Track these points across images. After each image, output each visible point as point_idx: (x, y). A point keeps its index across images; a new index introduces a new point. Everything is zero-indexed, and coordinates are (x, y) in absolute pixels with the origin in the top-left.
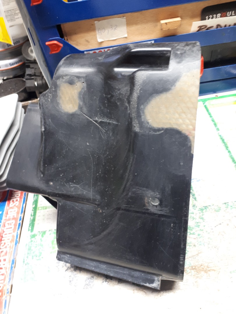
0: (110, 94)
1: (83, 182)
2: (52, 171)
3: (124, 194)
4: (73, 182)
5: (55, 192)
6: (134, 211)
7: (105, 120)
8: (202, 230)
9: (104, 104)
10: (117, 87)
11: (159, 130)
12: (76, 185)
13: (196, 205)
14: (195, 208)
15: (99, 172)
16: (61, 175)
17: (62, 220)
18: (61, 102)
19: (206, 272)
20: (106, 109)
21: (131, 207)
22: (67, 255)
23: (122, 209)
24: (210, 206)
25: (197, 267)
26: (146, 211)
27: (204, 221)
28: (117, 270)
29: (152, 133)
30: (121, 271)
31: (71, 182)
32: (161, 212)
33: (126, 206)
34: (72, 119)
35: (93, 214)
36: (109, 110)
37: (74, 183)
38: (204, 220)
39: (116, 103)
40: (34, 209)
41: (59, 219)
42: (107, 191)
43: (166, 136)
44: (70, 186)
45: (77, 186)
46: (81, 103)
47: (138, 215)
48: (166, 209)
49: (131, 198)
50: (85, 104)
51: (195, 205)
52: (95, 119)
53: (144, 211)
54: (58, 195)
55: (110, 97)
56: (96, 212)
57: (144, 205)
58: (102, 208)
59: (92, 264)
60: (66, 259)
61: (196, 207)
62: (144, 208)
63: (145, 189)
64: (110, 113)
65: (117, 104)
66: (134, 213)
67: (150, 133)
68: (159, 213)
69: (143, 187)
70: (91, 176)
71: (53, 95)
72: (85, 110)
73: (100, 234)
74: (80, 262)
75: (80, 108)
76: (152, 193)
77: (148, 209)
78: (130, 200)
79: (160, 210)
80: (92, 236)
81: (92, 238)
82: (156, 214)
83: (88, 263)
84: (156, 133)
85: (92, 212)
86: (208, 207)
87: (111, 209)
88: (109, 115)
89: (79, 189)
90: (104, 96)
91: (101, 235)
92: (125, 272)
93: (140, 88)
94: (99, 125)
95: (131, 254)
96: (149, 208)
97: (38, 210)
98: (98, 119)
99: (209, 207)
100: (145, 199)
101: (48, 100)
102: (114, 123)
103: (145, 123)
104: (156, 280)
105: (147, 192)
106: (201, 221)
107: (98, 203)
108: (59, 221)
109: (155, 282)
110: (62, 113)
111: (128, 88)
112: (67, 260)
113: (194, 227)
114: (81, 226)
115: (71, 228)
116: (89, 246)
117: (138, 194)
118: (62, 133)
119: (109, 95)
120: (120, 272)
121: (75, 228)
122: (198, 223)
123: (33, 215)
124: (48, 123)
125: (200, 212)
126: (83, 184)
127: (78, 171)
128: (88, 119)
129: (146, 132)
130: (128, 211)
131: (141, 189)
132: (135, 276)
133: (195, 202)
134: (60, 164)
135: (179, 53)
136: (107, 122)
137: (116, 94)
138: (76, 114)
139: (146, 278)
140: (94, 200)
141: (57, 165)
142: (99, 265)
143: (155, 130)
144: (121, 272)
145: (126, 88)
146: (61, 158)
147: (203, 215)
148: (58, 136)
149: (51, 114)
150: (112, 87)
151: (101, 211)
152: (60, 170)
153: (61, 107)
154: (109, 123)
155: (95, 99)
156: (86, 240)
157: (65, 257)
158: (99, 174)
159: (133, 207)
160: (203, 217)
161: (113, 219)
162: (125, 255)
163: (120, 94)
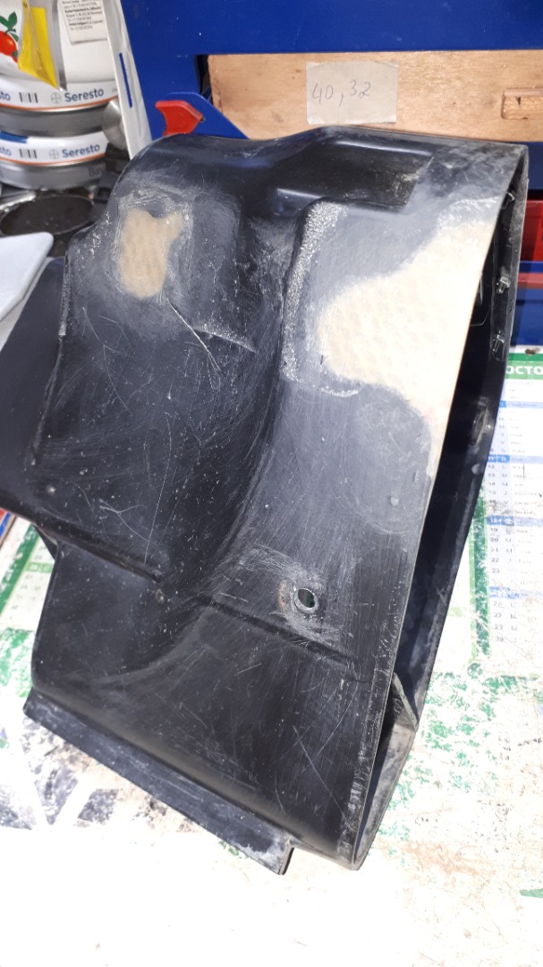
0: (249, 260)
1: (133, 503)
2: (61, 456)
3: (227, 561)
4: (107, 498)
5: (54, 516)
6: (244, 615)
7: (226, 336)
8: (477, 745)
9: (230, 287)
10: (268, 244)
11: (347, 386)
12: (114, 511)
13: (481, 667)
14: (476, 674)
15: (182, 484)
16: (82, 473)
17: (58, 600)
18: (121, 262)
19: (447, 869)
20: (232, 304)
21: (238, 602)
22: (53, 706)
23: (215, 604)
24: (524, 678)
25: (423, 849)
26: (278, 625)
27: (489, 720)
28: (175, 786)
29: (326, 391)
30: (185, 792)
31: (101, 498)
32: (318, 635)
33: (227, 597)
34: (140, 316)
35: (141, 603)
36: (240, 306)
37: (109, 503)
38: (491, 717)
39: (259, 290)
40: (16, 565)
41: (50, 595)
42: (191, 544)
43: (363, 409)
44: (97, 509)
45: (117, 512)
46: (173, 276)
47: (257, 630)
48: (333, 630)
49: (245, 575)
50: (183, 281)
51: (478, 666)
52: (199, 329)
53: (271, 621)
54: (60, 527)
55: (249, 269)
56: (149, 598)
57: (275, 606)
58: (168, 591)
59: (112, 750)
60: (47, 717)
61: (479, 674)
62: (275, 612)
63: (284, 556)
64: (241, 317)
65: (261, 294)
66: (245, 620)
67: (323, 390)
68: (313, 636)
69: (281, 550)
70: (159, 490)
71: (104, 238)
72: (179, 295)
73: (146, 663)
74: (81, 736)
75: (168, 289)
76: (302, 573)
77: (283, 620)
78: (238, 580)
79: (316, 631)
80: (125, 664)
81: (123, 672)
82: (302, 639)
83: (102, 744)
84: (338, 394)
85: (141, 596)
86: (517, 680)
87: (188, 599)
88: (239, 323)
89: (119, 522)
90: (233, 263)
91: (148, 669)
92: (195, 797)
93: (313, 251)
94: (209, 349)
95: (218, 744)
96: (286, 616)
97: (28, 569)
98: (210, 329)
99: (520, 684)
100: (279, 586)
101: (90, 252)
102: (245, 346)
103: (312, 359)
104: (276, 844)
105: (289, 569)
106: (483, 715)
107: (160, 573)
108: (49, 601)
109: (272, 848)
110: (118, 294)
111: (289, 247)
112: (49, 721)
113: (452, 729)
114: (102, 630)
115: (75, 631)
116: (112, 693)
117: (264, 566)
118: (108, 352)
119: (246, 262)
120: (182, 793)
121: (87, 634)
122: (468, 719)
123: (8, 579)
124: (77, 317)
125: (488, 690)
126: (133, 509)
127: (128, 469)
128: (183, 325)
129: (310, 385)
130: (230, 611)
131: (273, 555)
132: (220, 815)
133: (481, 654)
134: (86, 439)
135: (449, 166)
136: (229, 342)
137: (263, 263)
138: (154, 305)
139: (248, 830)
140: (152, 563)
141: (78, 441)
142: (129, 758)
143: (336, 385)
144: (186, 795)
145: (287, 248)
146: (92, 424)
147: (491, 702)
148: (95, 360)
149: (90, 292)
150: (257, 241)
151: (162, 598)
152: (82, 458)
153: (120, 276)
154: (234, 347)
155: (211, 268)
156: (106, 674)
157: (46, 712)
158: (181, 489)
159: (246, 604)
160: (492, 705)
161: (186, 628)
162: (201, 745)
163: (272, 264)
